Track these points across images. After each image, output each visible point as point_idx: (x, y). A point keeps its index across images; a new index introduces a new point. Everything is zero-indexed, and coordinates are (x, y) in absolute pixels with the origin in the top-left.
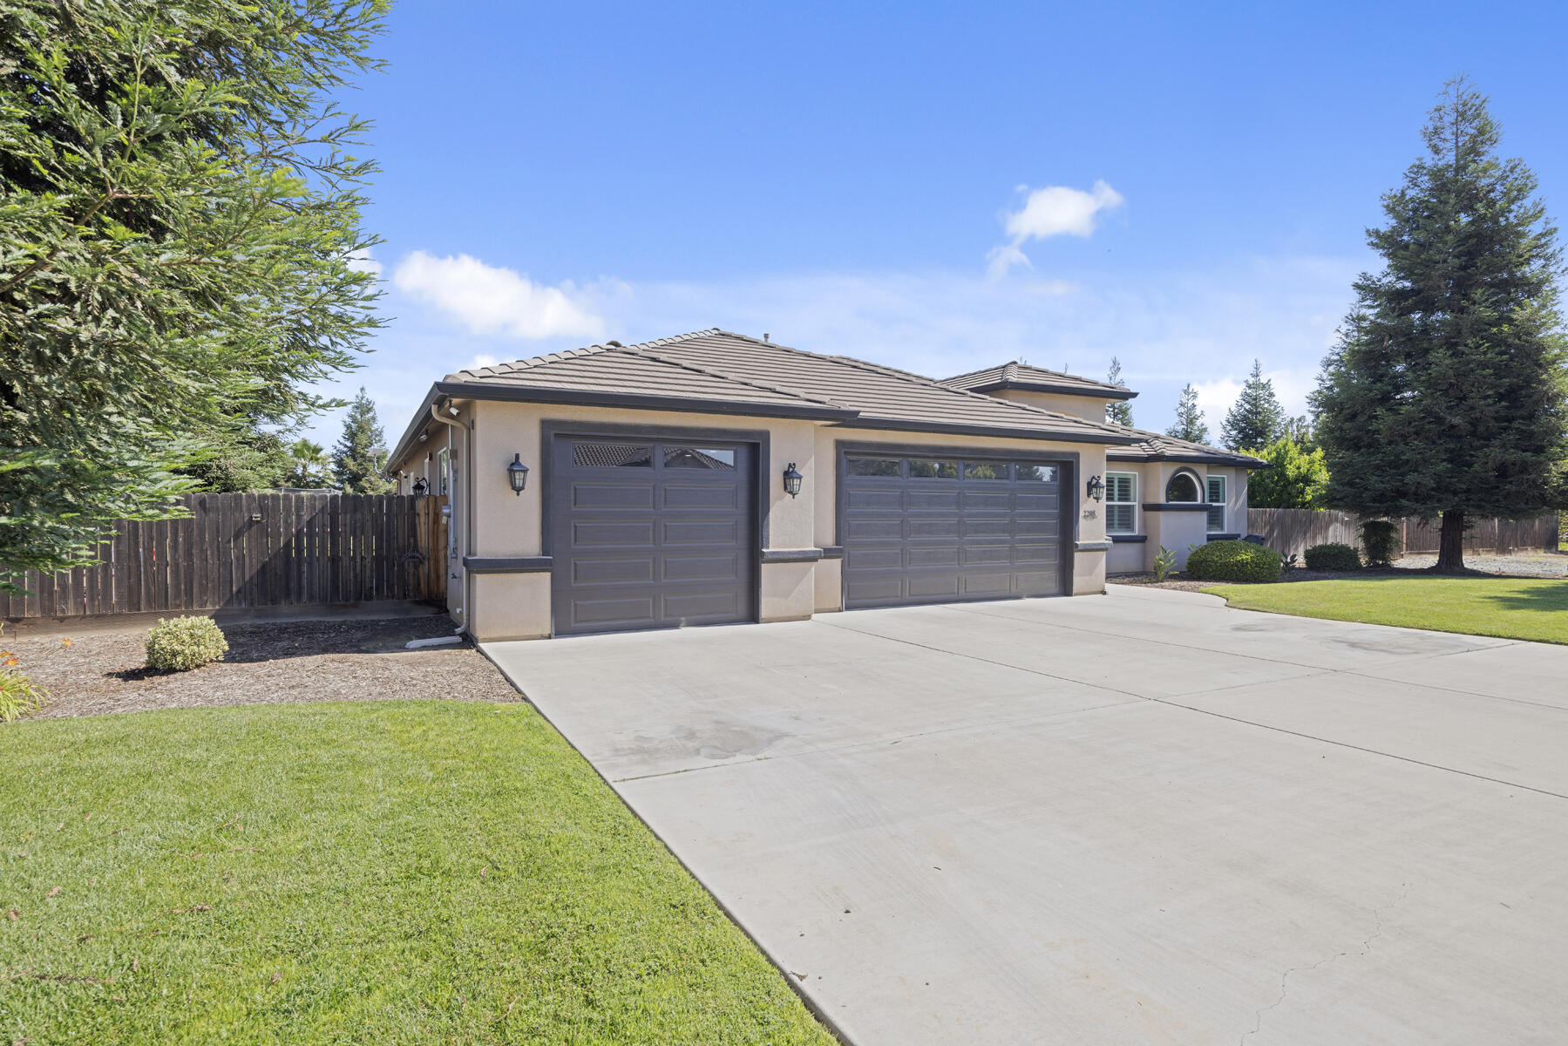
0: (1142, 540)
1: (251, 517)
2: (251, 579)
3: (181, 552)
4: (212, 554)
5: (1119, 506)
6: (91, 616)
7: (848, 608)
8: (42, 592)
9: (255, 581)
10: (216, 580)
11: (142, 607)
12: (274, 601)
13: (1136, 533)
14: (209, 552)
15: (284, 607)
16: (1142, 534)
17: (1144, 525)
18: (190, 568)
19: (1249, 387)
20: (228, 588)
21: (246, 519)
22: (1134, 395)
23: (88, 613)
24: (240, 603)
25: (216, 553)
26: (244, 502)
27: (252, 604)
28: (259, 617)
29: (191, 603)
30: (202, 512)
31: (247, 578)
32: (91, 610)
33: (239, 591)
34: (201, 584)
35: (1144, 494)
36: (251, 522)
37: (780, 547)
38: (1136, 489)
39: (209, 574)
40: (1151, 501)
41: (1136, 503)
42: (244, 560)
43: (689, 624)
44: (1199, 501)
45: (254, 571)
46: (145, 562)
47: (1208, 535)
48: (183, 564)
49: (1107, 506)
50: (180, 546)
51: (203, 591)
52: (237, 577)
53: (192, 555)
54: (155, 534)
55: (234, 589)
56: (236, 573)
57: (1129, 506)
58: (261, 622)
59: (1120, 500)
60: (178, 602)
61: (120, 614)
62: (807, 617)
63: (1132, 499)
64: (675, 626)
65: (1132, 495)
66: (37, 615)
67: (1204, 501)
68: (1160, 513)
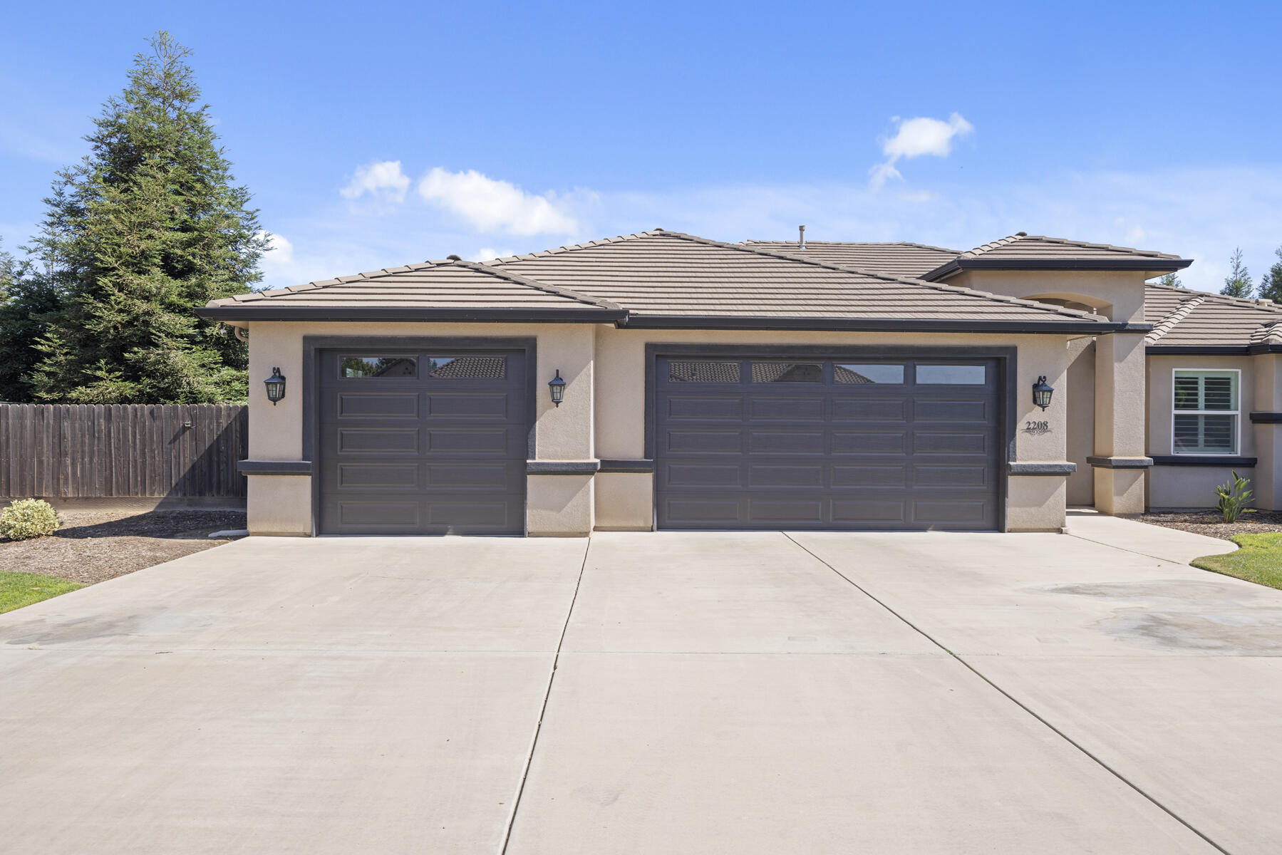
0: (1249, 463)
1: (184, 425)
2: (185, 475)
3: (138, 451)
4: (158, 453)
5: (1207, 417)
6: (83, 498)
7: (660, 528)
8: (53, 479)
9: (187, 476)
10: (161, 474)
11: (114, 492)
12: (201, 493)
13: (1238, 453)
14: (156, 452)
15: (208, 498)
16: (1249, 455)
17: (1252, 442)
18: (144, 463)
20: (169, 482)
21: (181, 425)
22: (1186, 264)
23: (80, 495)
24: (177, 494)
25: (161, 452)
26: (179, 410)
27: (185, 495)
28: (190, 505)
29: (144, 492)
30: (152, 420)
31: (182, 474)
32: (83, 494)
33: (177, 484)
34: (151, 477)
35: (1252, 398)
36: (184, 429)
37: (550, 459)
38: (1238, 393)
39: (156, 469)
40: (1262, 408)
41: (1237, 413)
42: (179, 458)
43: (457, 533)
45: (187, 469)
46: (115, 458)
48: (139, 460)
49: (1177, 417)
50: (138, 446)
51: (152, 484)
52: (175, 472)
53: (145, 453)
54: (121, 436)
55: (173, 482)
56: (175, 469)
57: (1228, 417)
58: (191, 509)
59: (1207, 407)
60: (136, 490)
61: (100, 498)
62: (585, 534)
63: (1232, 407)
64: (442, 533)
65: (1232, 401)
66: (50, 496)
68: (1274, 426)
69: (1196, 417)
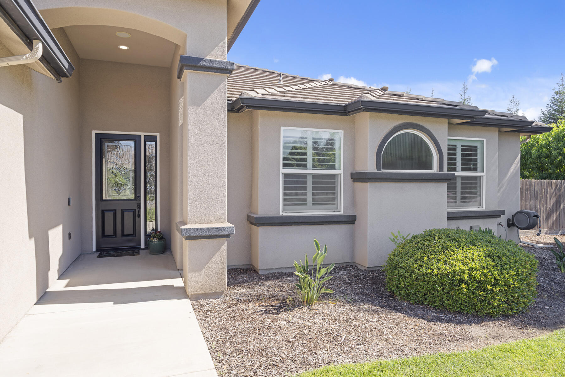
0: (351, 220)
5: (315, 176)
13: (341, 211)
16: (351, 214)
17: (353, 201)
19: (556, 93)
35: (352, 159)
38: (341, 153)
40: (360, 169)
41: (340, 171)
44: (435, 169)
47: (448, 213)
49: (286, 176)
59: (315, 167)
63: (336, 166)
65: (336, 161)
67: (441, 168)
68: (368, 185)
69: (305, 176)
